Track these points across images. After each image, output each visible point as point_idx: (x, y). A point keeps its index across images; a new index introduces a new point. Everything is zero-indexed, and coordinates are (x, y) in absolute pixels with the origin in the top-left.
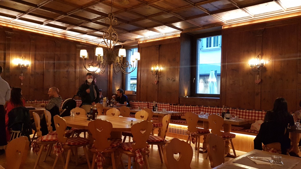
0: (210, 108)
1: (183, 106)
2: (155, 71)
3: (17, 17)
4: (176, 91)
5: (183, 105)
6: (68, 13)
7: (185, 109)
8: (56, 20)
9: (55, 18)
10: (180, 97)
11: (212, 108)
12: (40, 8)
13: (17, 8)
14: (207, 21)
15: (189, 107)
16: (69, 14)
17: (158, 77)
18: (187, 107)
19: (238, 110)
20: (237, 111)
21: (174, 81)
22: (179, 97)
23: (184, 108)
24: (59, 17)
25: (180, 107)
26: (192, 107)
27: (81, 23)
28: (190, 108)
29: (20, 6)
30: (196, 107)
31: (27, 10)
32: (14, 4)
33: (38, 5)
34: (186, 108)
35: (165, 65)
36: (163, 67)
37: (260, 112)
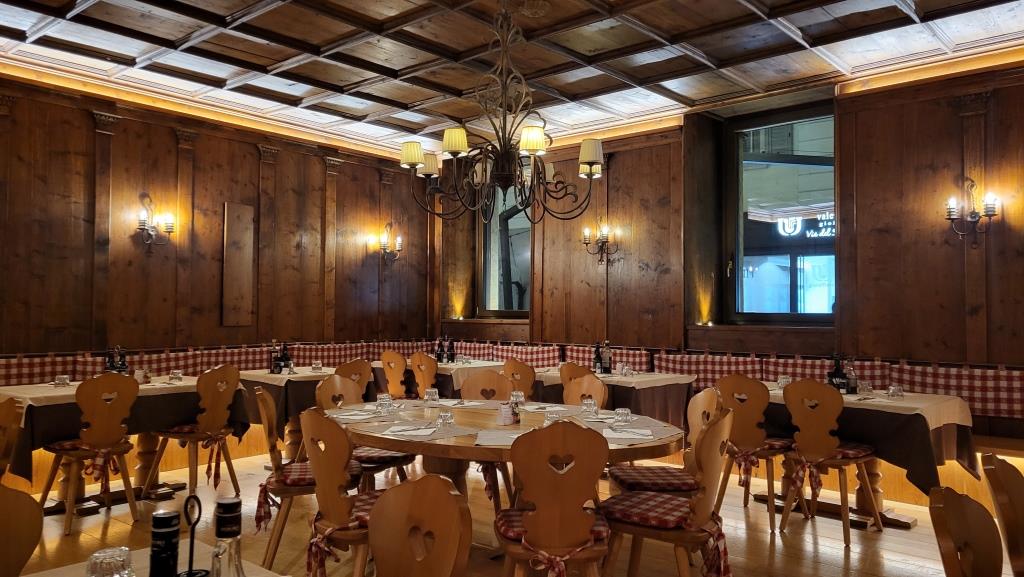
0: (800, 361)
1: (702, 357)
2: (597, 242)
3: (137, 60)
4: (673, 306)
5: (702, 353)
6: (324, 46)
7: (709, 367)
8: (274, 72)
9: (275, 66)
10: (689, 327)
11: (809, 362)
12: (235, 29)
13: (149, 28)
14: (784, 71)
15: (725, 358)
16: (327, 51)
17: (608, 261)
18: (717, 358)
19: (907, 367)
20: (901, 371)
21: (667, 271)
22: (685, 327)
23: (705, 363)
24: (290, 61)
25: (690, 358)
26: (733, 359)
27: (358, 84)
28: (729, 363)
29: (163, 21)
30: (749, 359)
31: (181, 36)
32: (143, 15)
33: (229, 19)
34: (713, 363)
35: (632, 218)
36: (623, 226)
37: (990, 372)
